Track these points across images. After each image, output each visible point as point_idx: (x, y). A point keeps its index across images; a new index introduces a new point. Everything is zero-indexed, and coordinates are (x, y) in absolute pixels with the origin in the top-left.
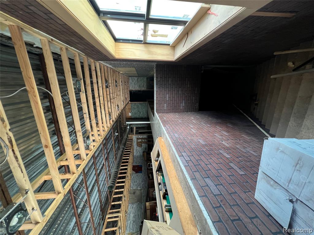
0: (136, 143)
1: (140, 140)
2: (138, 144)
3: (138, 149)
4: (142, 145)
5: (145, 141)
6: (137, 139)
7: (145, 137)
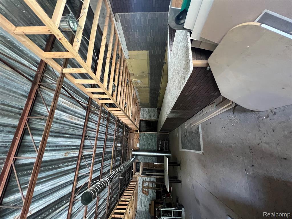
0: (141, 188)
1: (146, 184)
2: (144, 189)
3: (143, 198)
4: (149, 192)
5: (153, 187)
6: (144, 182)
7: (153, 179)
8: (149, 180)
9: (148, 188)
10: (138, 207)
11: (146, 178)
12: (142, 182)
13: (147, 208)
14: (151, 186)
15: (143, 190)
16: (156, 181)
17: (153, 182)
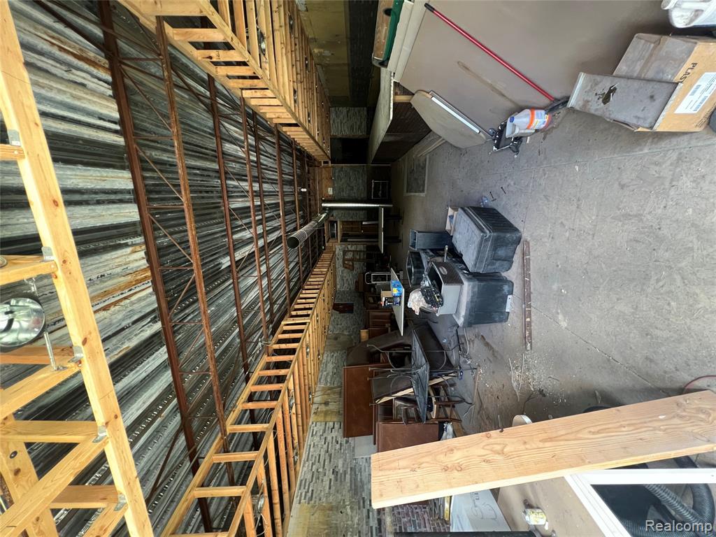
0: (341, 260)
1: (349, 256)
2: (346, 262)
3: (345, 275)
4: (355, 266)
5: (362, 258)
6: (345, 252)
7: (361, 247)
8: (353, 248)
9: (352, 260)
10: (338, 287)
11: (349, 246)
12: (342, 253)
13: (353, 287)
14: (358, 257)
15: (344, 263)
16: (365, 250)
17: (360, 251)
